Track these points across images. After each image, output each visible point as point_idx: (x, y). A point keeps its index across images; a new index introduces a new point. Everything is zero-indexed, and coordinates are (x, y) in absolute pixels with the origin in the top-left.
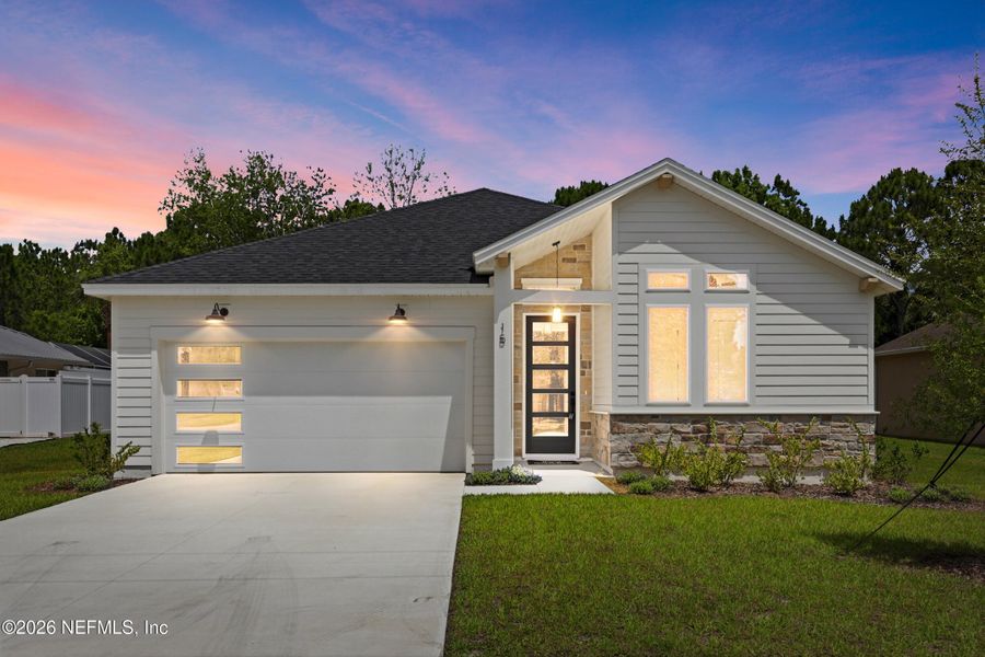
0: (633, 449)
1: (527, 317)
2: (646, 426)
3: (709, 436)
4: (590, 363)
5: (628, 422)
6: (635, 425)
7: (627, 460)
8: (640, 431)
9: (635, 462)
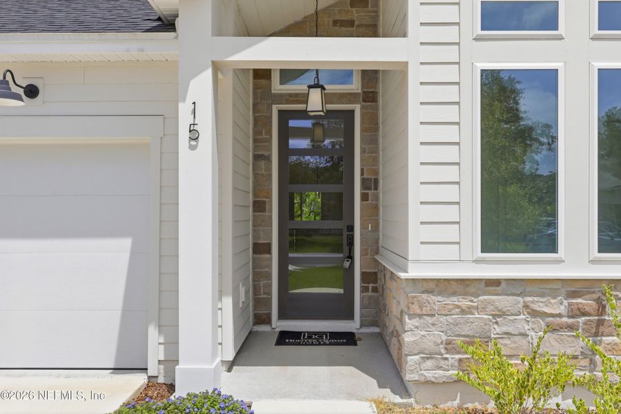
0: (450, 346)
1: (280, 112)
2: (476, 301)
3: (600, 323)
4: (376, 181)
5: (440, 293)
6: (454, 300)
7: (440, 368)
8: (463, 312)
9: (453, 372)
